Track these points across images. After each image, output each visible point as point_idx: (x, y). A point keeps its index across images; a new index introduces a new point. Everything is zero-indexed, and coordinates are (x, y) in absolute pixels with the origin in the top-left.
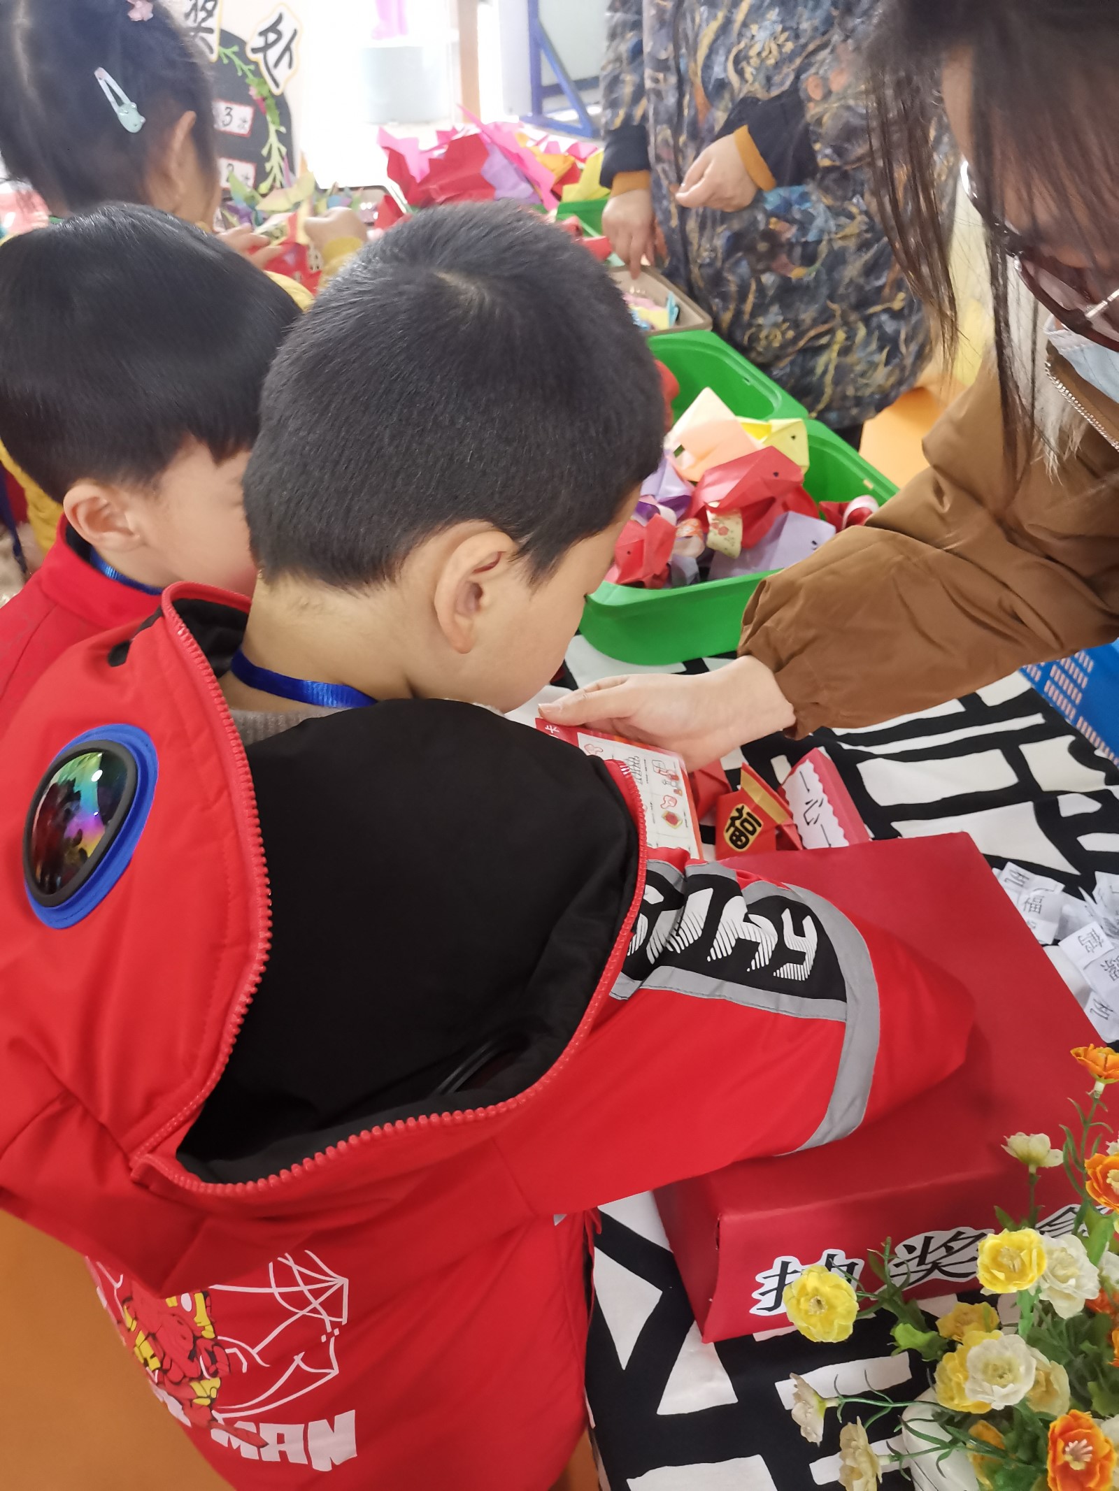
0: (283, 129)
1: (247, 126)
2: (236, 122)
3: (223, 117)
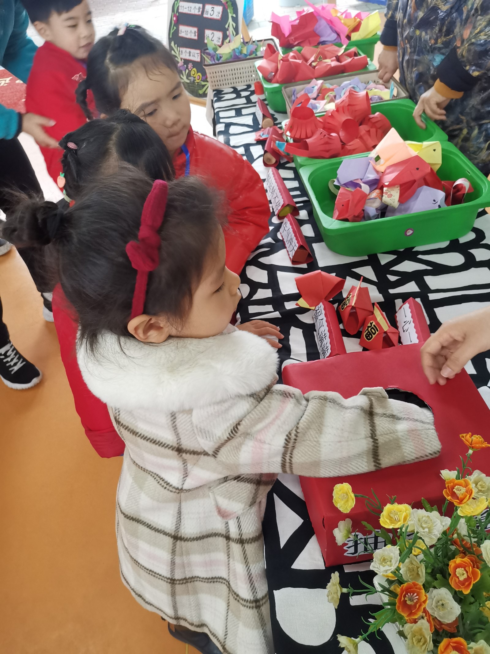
0: (234, 16)
1: (220, 15)
2: (216, 13)
3: (210, 12)
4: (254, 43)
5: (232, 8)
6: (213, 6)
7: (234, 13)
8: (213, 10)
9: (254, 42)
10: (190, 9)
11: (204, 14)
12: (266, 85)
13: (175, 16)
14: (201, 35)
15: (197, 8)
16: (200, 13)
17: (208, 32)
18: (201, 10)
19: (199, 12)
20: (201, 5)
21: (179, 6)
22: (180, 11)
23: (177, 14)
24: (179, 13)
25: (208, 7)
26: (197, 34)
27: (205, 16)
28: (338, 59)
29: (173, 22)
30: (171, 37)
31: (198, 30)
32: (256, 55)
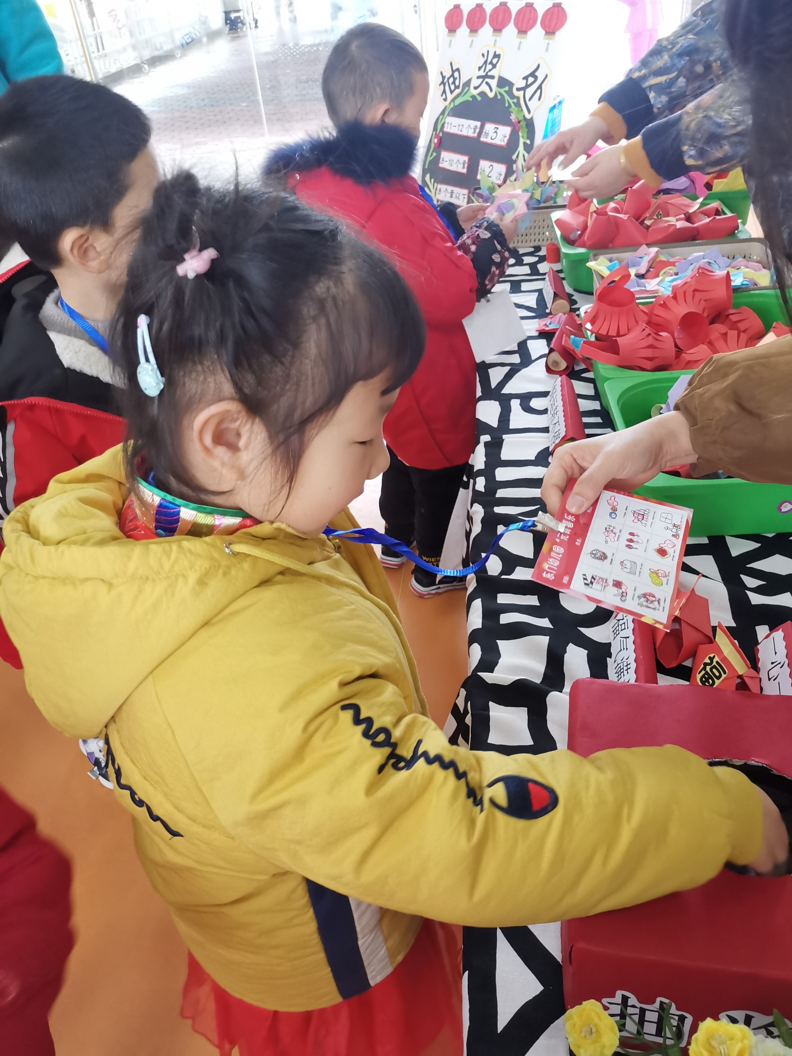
0: (528, 142)
1: (506, 140)
2: (500, 136)
3: (492, 134)
4: (554, 185)
5: (527, 130)
6: (497, 126)
7: (528, 138)
8: (496, 132)
9: (554, 182)
10: (461, 127)
11: (482, 136)
12: (565, 249)
13: (437, 136)
14: (473, 167)
15: (473, 127)
16: (476, 135)
17: (484, 164)
18: (478, 130)
19: (474, 132)
20: (478, 124)
21: (444, 123)
22: (445, 130)
23: (441, 135)
24: (444, 133)
25: (489, 127)
26: (466, 165)
27: (483, 139)
28: (689, 218)
29: (433, 146)
30: (426, 167)
31: (469, 160)
32: (555, 202)
